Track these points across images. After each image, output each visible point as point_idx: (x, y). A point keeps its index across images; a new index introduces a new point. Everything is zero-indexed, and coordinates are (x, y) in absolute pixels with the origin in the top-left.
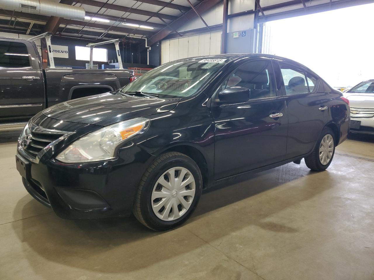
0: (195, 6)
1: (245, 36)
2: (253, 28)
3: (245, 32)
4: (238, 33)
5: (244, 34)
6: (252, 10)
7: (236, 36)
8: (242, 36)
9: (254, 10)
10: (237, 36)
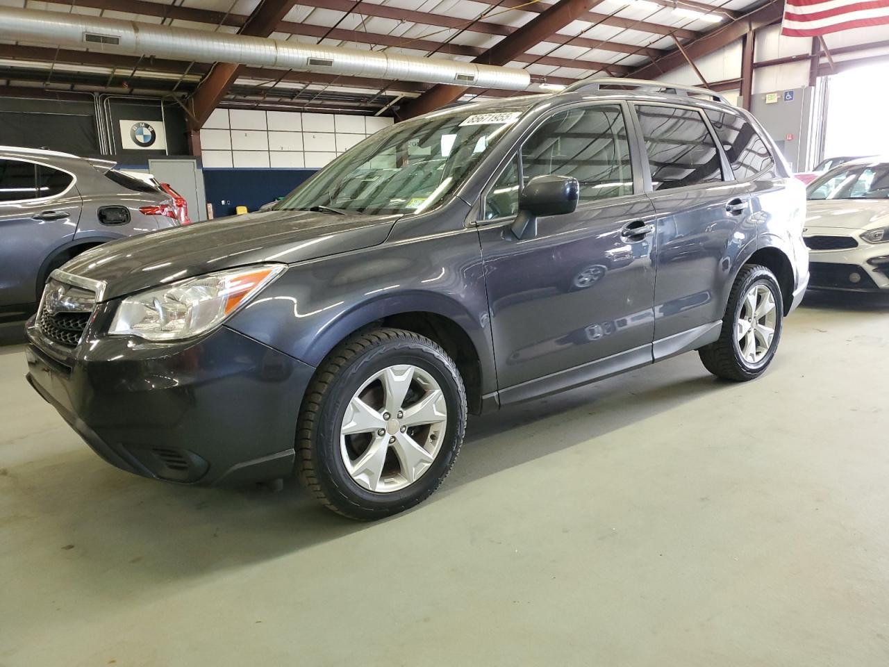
0: (683, 45)
1: (792, 99)
2: (807, 84)
3: (791, 93)
4: (776, 94)
5: (788, 95)
6: (808, 54)
7: (772, 99)
8: (785, 100)
9: (810, 54)
10: (775, 100)
